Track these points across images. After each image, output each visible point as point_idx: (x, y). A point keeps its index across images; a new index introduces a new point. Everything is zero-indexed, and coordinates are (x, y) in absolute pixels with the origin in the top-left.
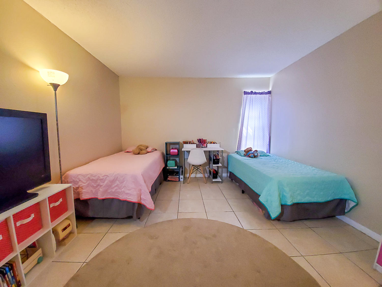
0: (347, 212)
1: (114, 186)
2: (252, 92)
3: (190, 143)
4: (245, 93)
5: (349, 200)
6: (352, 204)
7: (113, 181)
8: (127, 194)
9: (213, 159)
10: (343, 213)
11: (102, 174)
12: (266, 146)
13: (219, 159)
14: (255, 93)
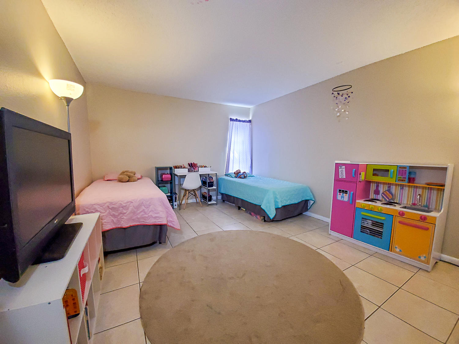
0: (309, 209)
1: (139, 212)
2: (237, 119)
3: (181, 167)
4: (231, 120)
5: (310, 200)
6: (312, 202)
7: (138, 207)
8: (155, 218)
9: (208, 182)
10: (307, 210)
11: (124, 201)
12: (249, 168)
13: (213, 182)
14: (240, 121)
